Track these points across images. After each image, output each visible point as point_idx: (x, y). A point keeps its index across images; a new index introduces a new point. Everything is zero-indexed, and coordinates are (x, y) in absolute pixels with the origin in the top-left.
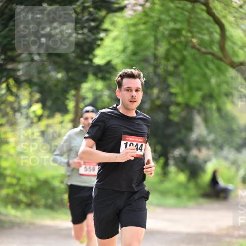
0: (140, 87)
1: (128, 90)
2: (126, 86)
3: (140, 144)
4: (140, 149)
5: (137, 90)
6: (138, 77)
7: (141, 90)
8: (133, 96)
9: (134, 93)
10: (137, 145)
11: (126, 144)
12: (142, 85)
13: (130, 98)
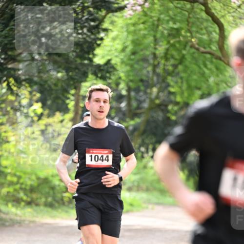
0: (108, 99)
1: (97, 101)
2: (95, 98)
3: (105, 156)
4: (105, 160)
5: (105, 102)
6: (107, 91)
7: (108, 102)
8: (101, 107)
9: (102, 104)
10: (102, 156)
11: (91, 156)
12: (109, 98)
13: (99, 108)
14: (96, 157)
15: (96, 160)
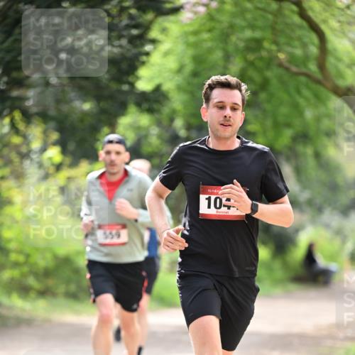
0: (240, 103)
5: (234, 109)
6: (238, 87)
7: (241, 108)
8: (225, 117)
9: (228, 112)
11: (209, 199)
12: (243, 100)
13: (222, 119)
14: (218, 200)
15: (218, 206)
